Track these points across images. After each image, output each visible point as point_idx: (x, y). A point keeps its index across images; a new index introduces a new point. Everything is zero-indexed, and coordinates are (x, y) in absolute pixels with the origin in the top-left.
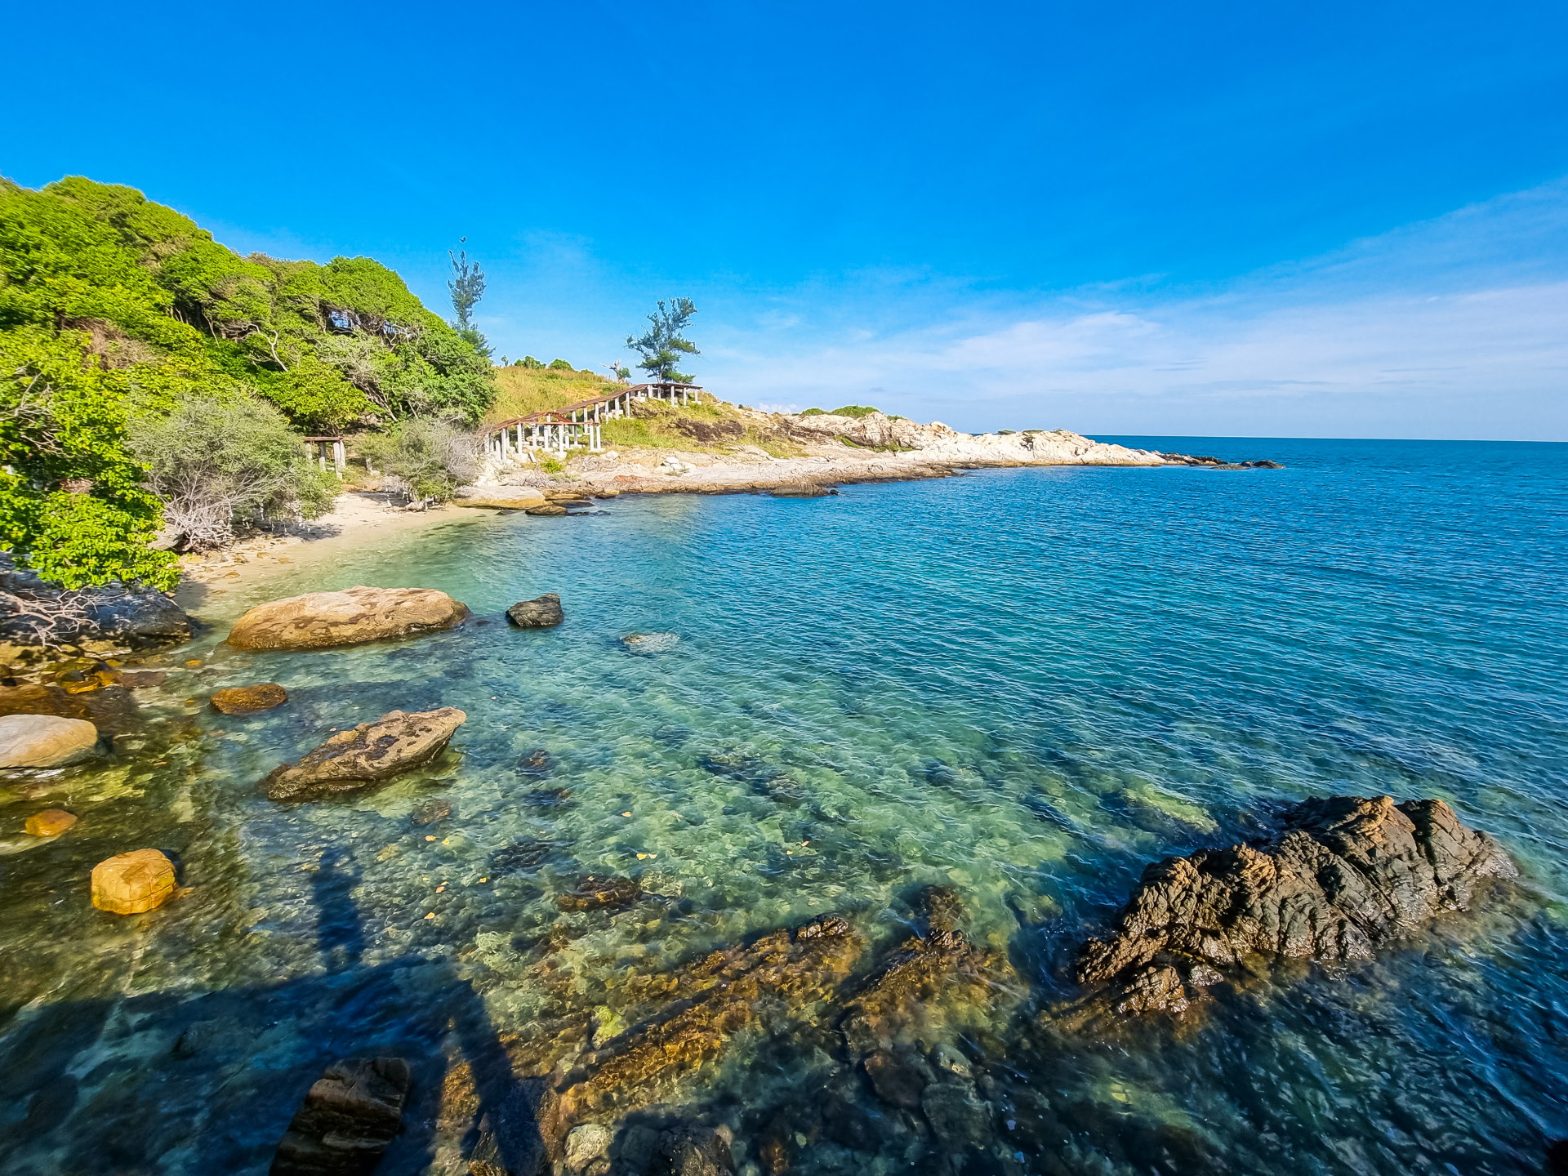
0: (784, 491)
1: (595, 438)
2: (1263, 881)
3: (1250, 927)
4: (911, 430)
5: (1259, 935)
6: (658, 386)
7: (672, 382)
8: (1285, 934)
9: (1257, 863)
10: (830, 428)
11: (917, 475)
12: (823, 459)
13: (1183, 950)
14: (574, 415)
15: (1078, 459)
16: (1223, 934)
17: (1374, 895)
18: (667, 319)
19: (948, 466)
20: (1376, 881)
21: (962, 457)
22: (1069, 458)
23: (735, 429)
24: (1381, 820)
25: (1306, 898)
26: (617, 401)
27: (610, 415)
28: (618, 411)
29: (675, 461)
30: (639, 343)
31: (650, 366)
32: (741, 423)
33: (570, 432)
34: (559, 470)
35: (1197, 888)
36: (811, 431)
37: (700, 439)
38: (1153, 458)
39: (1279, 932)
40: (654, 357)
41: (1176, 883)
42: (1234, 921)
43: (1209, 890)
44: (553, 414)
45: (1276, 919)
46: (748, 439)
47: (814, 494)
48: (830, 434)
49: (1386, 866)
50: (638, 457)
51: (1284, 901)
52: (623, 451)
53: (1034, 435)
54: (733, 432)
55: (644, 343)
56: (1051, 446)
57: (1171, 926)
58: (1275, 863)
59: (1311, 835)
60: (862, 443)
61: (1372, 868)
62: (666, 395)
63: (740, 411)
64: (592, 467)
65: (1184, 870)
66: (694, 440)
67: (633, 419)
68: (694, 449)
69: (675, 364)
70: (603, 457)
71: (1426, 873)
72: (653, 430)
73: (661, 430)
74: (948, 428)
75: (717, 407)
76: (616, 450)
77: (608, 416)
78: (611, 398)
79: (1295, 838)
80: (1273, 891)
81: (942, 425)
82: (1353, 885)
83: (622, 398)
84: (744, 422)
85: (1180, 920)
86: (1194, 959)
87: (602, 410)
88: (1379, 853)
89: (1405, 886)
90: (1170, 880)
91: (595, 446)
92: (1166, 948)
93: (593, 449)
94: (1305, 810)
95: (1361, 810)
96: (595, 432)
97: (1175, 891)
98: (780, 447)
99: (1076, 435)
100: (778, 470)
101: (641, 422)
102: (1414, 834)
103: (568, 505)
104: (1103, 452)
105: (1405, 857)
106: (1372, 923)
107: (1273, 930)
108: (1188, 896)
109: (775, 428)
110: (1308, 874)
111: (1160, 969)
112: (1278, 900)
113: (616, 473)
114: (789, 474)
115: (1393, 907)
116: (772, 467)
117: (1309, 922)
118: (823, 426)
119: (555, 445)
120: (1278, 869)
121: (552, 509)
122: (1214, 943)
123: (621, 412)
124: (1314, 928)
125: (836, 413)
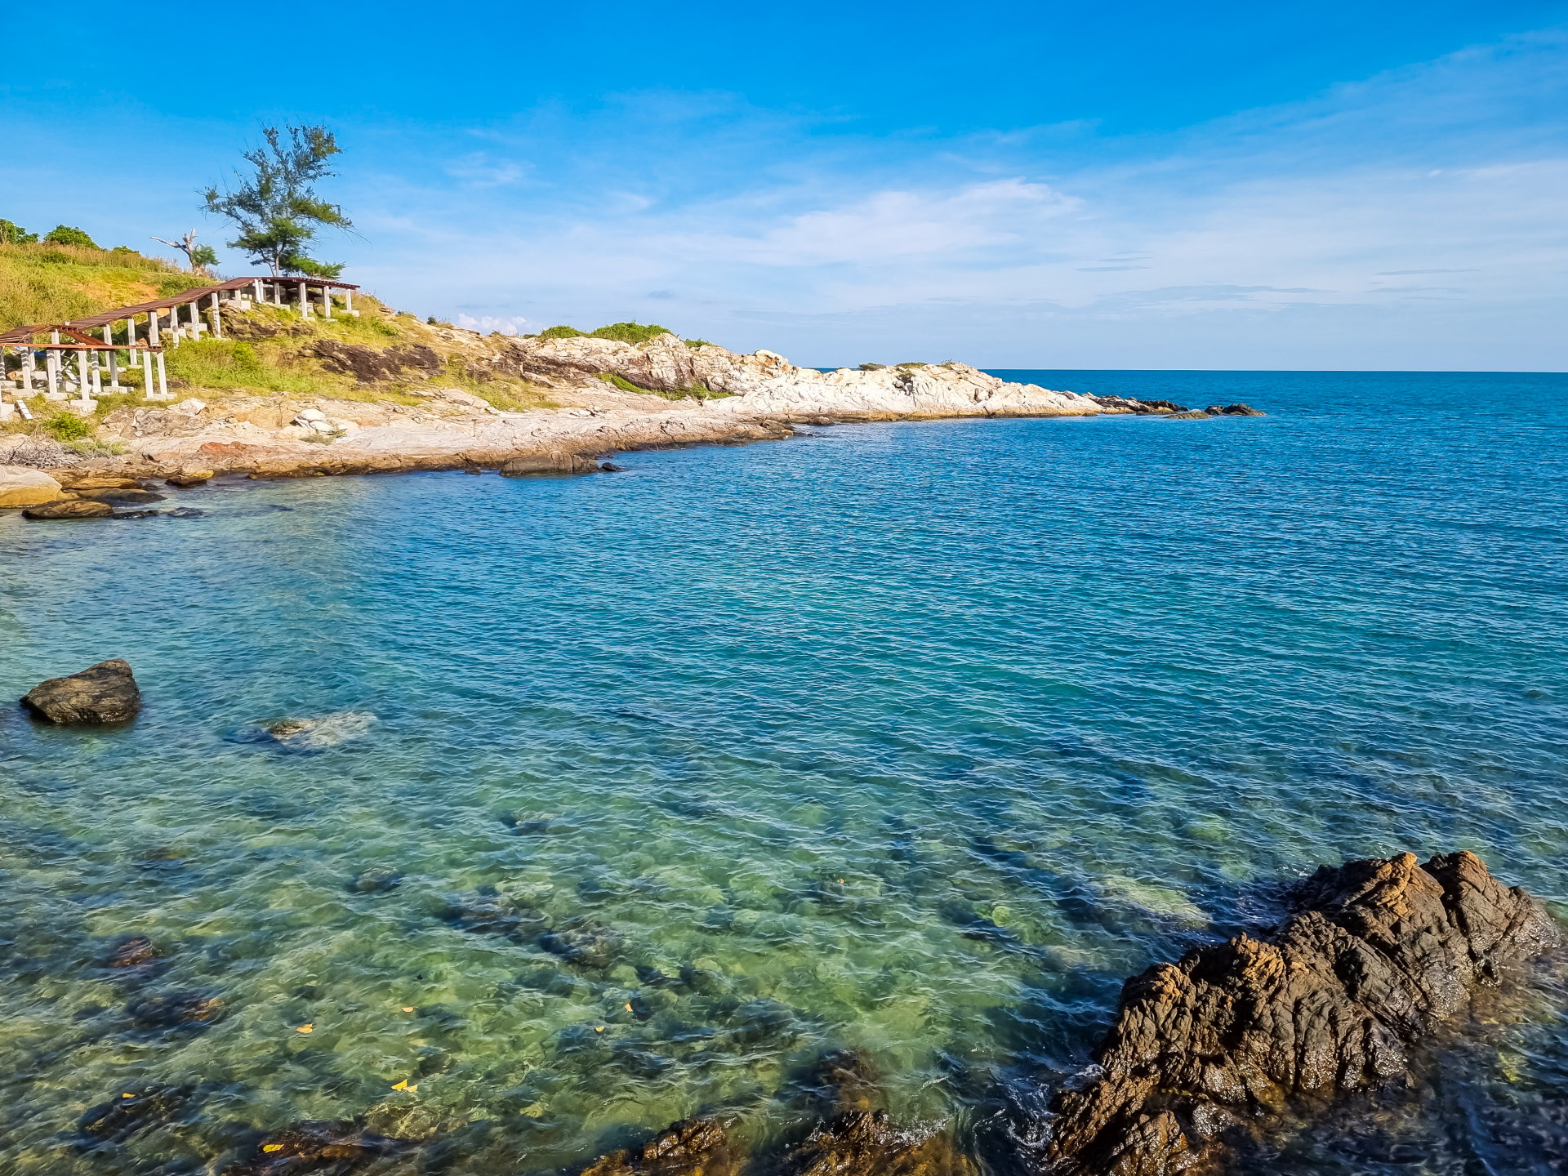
0: (523, 466)
1: (155, 375)
2: (1271, 980)
3: (1260, 1045)
4: (725, 363)
5: (1272, 1053)
6: (274, 281)
7: (300, 275)
8: (1302, 1047)
9: (1264, 956)
10: (591, 360)
11: (740, 436)
12: (584, 412)
13: (1181, 1088)
14: (107, 332)
15: (978, 408)
16: (1228, 1058)
17: (1403, 983)
18: (284, 162)
19: (787, 422)
20: (1402, 964)
21: (808, 407)
22: (966, 405)
23: (425, 359)
24: (1403, 884)
25: (1323, 996)
26: (194, 307)
27: (182, 332)
28: (197, 326)
29: (317, 417)
30: (230, 203)
31: (256, 243)
32: (436, 351)
33: (101, 363)
34: (82, 433)
35: (1190, 1000)
36: (559, 365)
37: (360, 377)
38: (1084, 403)
39: (1295, 1046)
40: (263, 230)
41: (1164, 998)
42: (1240, 1038)
43: (1206, 1002)
44: (62, 329)
45: (1290, 1028)
46: (449, 377)
47: (575, 471)
48: (592, 370)
49: (1413, 943)
50: (243, 408)
51: (1298, 1003)
52: (214, 399)
53: (913, 370)
54: (420, 364)
55: (241, 203)
56: (938, 388)
57: (1162, 1059)
58: (1284, 955)
59: (1326, 915)
60: (646, 384)
61: (1398, 948)
62: (290, 297)
63: (431, 328)
64: (151, 427)
65: (1173, 979)
66: (350, 379)
67: (227, 340)
68: (353, 396)
69: (303, 243)
70: (174, 409)
71: (1460, 947)
72: (271, 360)
73: (286, 361)
74: (783, 361)
75: (388, 321)
76: (199, 396)
77: (178, 334)
78: (182, 301)
79: (1305, 921)
80: (1283, 992)
81: (773, 355)
82: (1376, 970)
83: (205, 302)
84: (441, 349)
85: (1173, 1049)
86: (1195, 1097)
87: (164, 322)
88: (1405, 928)
89: (1436, 966)
90: (1156, 995)
91: (156, 388)
92: (1158, 1088)
93: (150, 395)
94: (1316, 884)
95: (1380, 874)
96: (154, 362)
97: (1163, 1008)
98: (507, 390)
99: (974, 371)
100: (508, 430)
101: (245, 347)
102: (1443, 899)
103: (111, 499)
104: (1014, 396)
105: (1434, 930)
106: (1402, 1018)
107: (1288, 1044)
108: (1181, 1014)
109: (497, 358)
110: (1324, 965)
111: (1154, 1115)
112: (1291, 1003)
113: (202, 438)
114: (528, 437)
115: (1425, 995)
116: (497, 426)
117: (1329, 1027)
118: (578, 356)
119: (70, 387)
120: (1288, 962)
121: (81, 507)
122: (1218, 1072)
123: (204, 327)
124: (1335, 1034)
125: (601, 333)
